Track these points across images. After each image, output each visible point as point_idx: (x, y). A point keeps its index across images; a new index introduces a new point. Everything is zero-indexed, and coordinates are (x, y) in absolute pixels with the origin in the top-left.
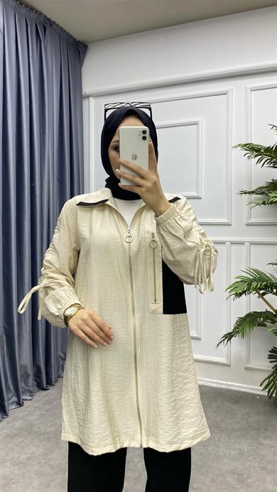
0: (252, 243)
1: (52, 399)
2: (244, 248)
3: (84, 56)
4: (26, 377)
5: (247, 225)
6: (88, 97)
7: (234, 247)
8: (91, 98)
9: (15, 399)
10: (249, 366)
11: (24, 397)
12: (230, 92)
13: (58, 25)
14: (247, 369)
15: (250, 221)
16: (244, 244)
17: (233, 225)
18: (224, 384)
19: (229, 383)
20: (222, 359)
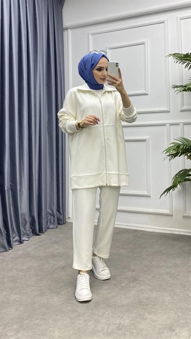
0: (185, 124)
1: (43, 240)
2: (179, 128)
4: (24, 223)
5: (181, 111)
6: (67, 29)
7: (172, 127)
8: (69, 30)
9: (17, 238)
10: (186, 214)
11: (24, 239)
14: (184, 217)
15: (183, 108)
16: (179, 125)
17: (171, 111)
18: (168, 230)
19: (172, 229)
20: (165, 211)
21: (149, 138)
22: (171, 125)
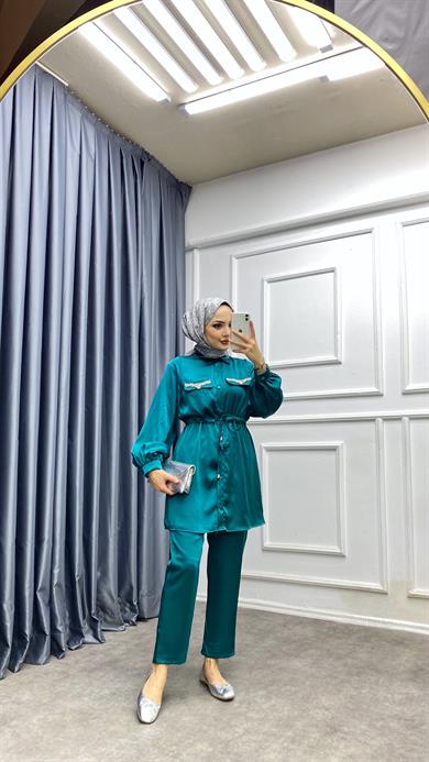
0: (412, 418)
1: (143, 634)
3: (188, 199)
5: (403, 394)
7: (387, 424)
8: (196, 251)
10: (413, 592)
13: (157, 162)
14: (410, 597)
15: (407, 389)
16: (400, 419)
17: (385, 395)
21: (342, 445)
22: (387, 419)
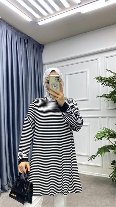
0: (109, 117)
2: (106, 119)
3: (43, 50)
5: (107, 110)
6: (45, 65)
7: (102, 119)
10: (110, 167)
12: (98, 59)
13: (32, 39)
15: (108, 108)
16: (106, 117)
17: (101, 110)
18: (100, 175)
19: (102, 174)
20: (99, 164)
21: (89, 124)
22: (102, 117)
